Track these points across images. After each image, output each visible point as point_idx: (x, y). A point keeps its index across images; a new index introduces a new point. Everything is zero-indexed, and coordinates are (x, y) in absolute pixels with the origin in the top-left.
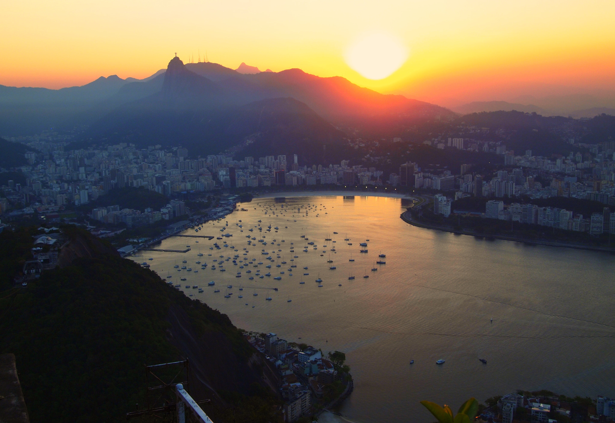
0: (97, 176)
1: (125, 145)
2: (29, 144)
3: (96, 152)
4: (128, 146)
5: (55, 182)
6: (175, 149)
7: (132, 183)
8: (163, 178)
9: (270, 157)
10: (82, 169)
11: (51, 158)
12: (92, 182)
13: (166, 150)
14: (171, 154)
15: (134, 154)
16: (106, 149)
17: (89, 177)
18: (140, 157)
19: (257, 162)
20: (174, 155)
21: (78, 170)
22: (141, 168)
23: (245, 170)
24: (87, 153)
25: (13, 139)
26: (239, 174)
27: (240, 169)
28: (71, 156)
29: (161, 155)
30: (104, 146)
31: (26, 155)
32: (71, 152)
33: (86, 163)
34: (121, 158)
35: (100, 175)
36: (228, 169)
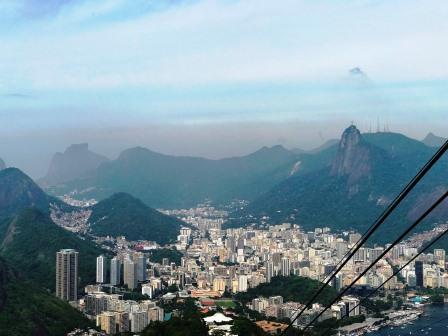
0: (257, 259)
1: (289, 225)
2: (184, 219)
3: (256, 232)
4: (292, 226)
5: (211, 263)
6: (346, 234)
7: (298, 271)
10: (240, 251)
11: (207, 235)
12: (251, 266)
13: (335, 235)
14: (342, 240)
15: (299, 236)
16: (268, 229)
17: (248, 261)
18: (305, 241)
20: (345, 241)
22: (307, 254)
23: (435, 266)
24: (245, 232)
25: (168, 213)
26: (426, 269)
27: (429, 263)
28: (229, 235)
29: (330, 239)
30: (265, 225)
31: (181, 231)
32: (229, 230)
33: (245, 244)
34: (284, 241)
35: (260, 259)
36: (413, 263)
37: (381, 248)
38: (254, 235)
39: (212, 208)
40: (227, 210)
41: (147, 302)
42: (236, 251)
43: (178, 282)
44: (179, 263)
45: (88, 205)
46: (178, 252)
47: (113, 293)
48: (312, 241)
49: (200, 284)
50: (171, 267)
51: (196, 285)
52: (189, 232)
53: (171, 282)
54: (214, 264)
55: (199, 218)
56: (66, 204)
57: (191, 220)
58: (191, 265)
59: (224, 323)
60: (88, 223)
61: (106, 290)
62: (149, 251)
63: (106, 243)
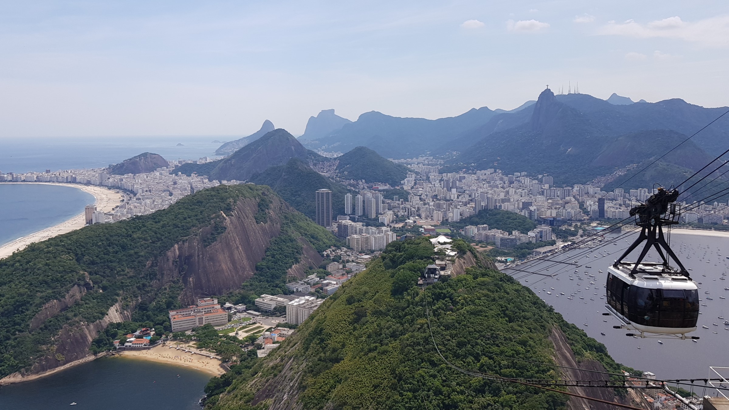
0: (467, 197)
1: (492, 170)
2: (409, 166)
3: (466, 175)
4: (495, 171)
5: (431, 199)
6: (540, 176)
7: (500, 206)
8: (530, 204)
9: (643, 190)
10: (454, 190)
11: (428, 178)
12: (463, 202)
13: (531, 177)
14: (537, 181)
15: (501, 179)
16: (475, 174)
17: (460, 198)
18: (506, 182)
19: (628, 195)
20: (539, 183)
21: (451, 191)
22: (507, 192)
23: (614, 202)
24: (458, 176)
25: (396, 161)
26: (608, 205)
27: (609, 200)
28: (445, 178)
29: (527, 181)
30: (473, 170)
31: (407, 175)
32: (445, 174)
33: (457, 185)
34: (489, 182)
35: (470, 196)
36: (596, 199)
37: (571, 188)
38: (464, 178)
39: (432, 158)
40: (443, 159)
41: (384, 228)
42: (449, 189)
43: (406, 213)
44: (406, 200)
45: (335, 156)
46: (406, 191)
47: (357, 221)
48: (511, 182)
49: (423, 215)
50: (400, 202)
51: (419, 216)
52: (414, 175)
53: (401, 213)
54: (433, 201)
55: (421, 165)
56: (320, 156)
57: (414, 167)
58: (416, 201)
59: (445, 243)
60: (336, 169)
61: (353, 220)
62: (384, 190)
63: (350, 185)
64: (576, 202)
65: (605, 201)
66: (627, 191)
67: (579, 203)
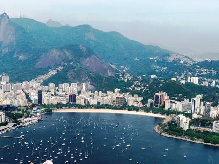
6: (0, 76)
9: (66, 84)
19: (57, 88)
23: (49, 93)
27: (45, 91)
36: (37, 91)
37: (20, 84)
64: (24, 94)
65: (43, 93)
66: (57, 85)
67: (25, 94)
